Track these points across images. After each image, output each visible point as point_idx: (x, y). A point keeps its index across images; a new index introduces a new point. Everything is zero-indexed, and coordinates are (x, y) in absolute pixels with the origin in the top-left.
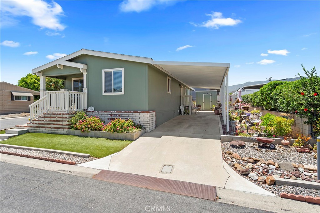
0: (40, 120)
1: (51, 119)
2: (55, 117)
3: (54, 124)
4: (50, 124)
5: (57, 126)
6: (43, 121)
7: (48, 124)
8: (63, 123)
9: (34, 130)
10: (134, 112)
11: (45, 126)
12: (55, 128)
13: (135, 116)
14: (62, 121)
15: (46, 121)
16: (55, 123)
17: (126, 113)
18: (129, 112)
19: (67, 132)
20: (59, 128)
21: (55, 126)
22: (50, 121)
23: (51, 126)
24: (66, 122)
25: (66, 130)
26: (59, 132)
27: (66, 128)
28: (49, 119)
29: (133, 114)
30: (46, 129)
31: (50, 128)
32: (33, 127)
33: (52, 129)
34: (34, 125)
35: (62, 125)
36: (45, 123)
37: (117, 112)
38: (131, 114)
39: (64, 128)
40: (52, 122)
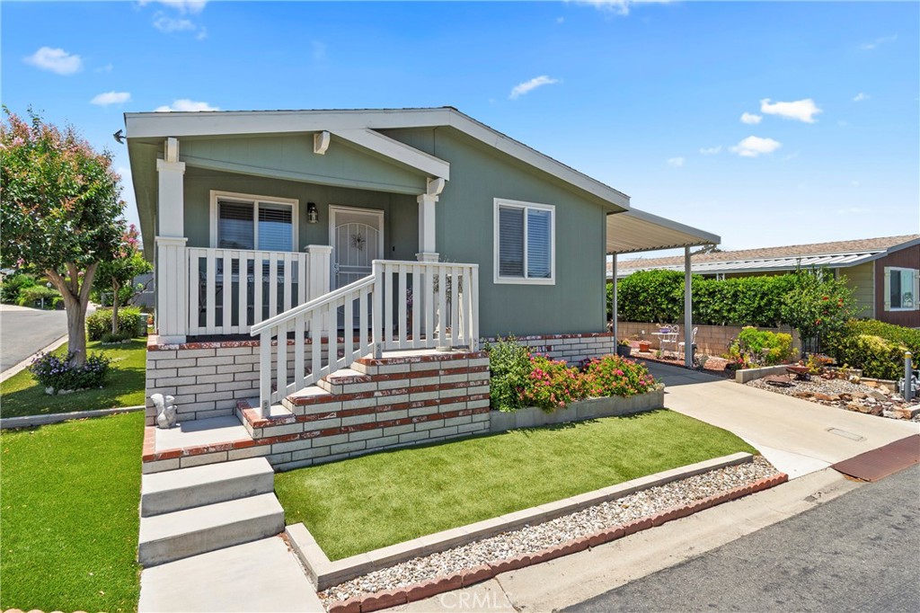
0: (351, 397)
1: (415, 382)
2: (434, 373)
3: (427, 403)
4: (407, 406)
5: (445, 408)
6: (369, 395)
7: (395, 407)
8: (472, 391)
9: (310, 453)
10: (582, 337)
11: (382, 417)
12: (431, 418)
13: (585, 346)
14: (467, 384)
15: (389, 392)
16: (433, 395)
17: (567, 341)
18: (572, 337)
19: (487, 424)
20: (454, 414)
21: (433, 410)
22: (410, 390)
23: (413, 412)
24: (483, 384)
25: (484, 416)
26: (454, 430)
27: (481, 410)
28: (405, 383)
29: (583, 340)
30: (388, 431)
31: (408, 421)
32: (302, 436)
33: (420, 426)
34: (309, 426)
35: (466, 398)
36: (383, 406)
37: (542, 339)
38: (576, 340)
39: (474, 411)
40: (415, 397)
